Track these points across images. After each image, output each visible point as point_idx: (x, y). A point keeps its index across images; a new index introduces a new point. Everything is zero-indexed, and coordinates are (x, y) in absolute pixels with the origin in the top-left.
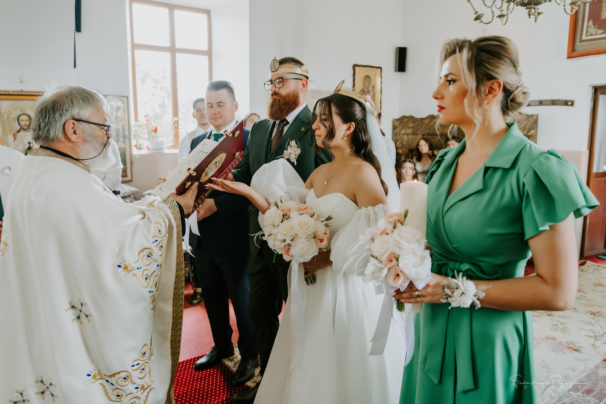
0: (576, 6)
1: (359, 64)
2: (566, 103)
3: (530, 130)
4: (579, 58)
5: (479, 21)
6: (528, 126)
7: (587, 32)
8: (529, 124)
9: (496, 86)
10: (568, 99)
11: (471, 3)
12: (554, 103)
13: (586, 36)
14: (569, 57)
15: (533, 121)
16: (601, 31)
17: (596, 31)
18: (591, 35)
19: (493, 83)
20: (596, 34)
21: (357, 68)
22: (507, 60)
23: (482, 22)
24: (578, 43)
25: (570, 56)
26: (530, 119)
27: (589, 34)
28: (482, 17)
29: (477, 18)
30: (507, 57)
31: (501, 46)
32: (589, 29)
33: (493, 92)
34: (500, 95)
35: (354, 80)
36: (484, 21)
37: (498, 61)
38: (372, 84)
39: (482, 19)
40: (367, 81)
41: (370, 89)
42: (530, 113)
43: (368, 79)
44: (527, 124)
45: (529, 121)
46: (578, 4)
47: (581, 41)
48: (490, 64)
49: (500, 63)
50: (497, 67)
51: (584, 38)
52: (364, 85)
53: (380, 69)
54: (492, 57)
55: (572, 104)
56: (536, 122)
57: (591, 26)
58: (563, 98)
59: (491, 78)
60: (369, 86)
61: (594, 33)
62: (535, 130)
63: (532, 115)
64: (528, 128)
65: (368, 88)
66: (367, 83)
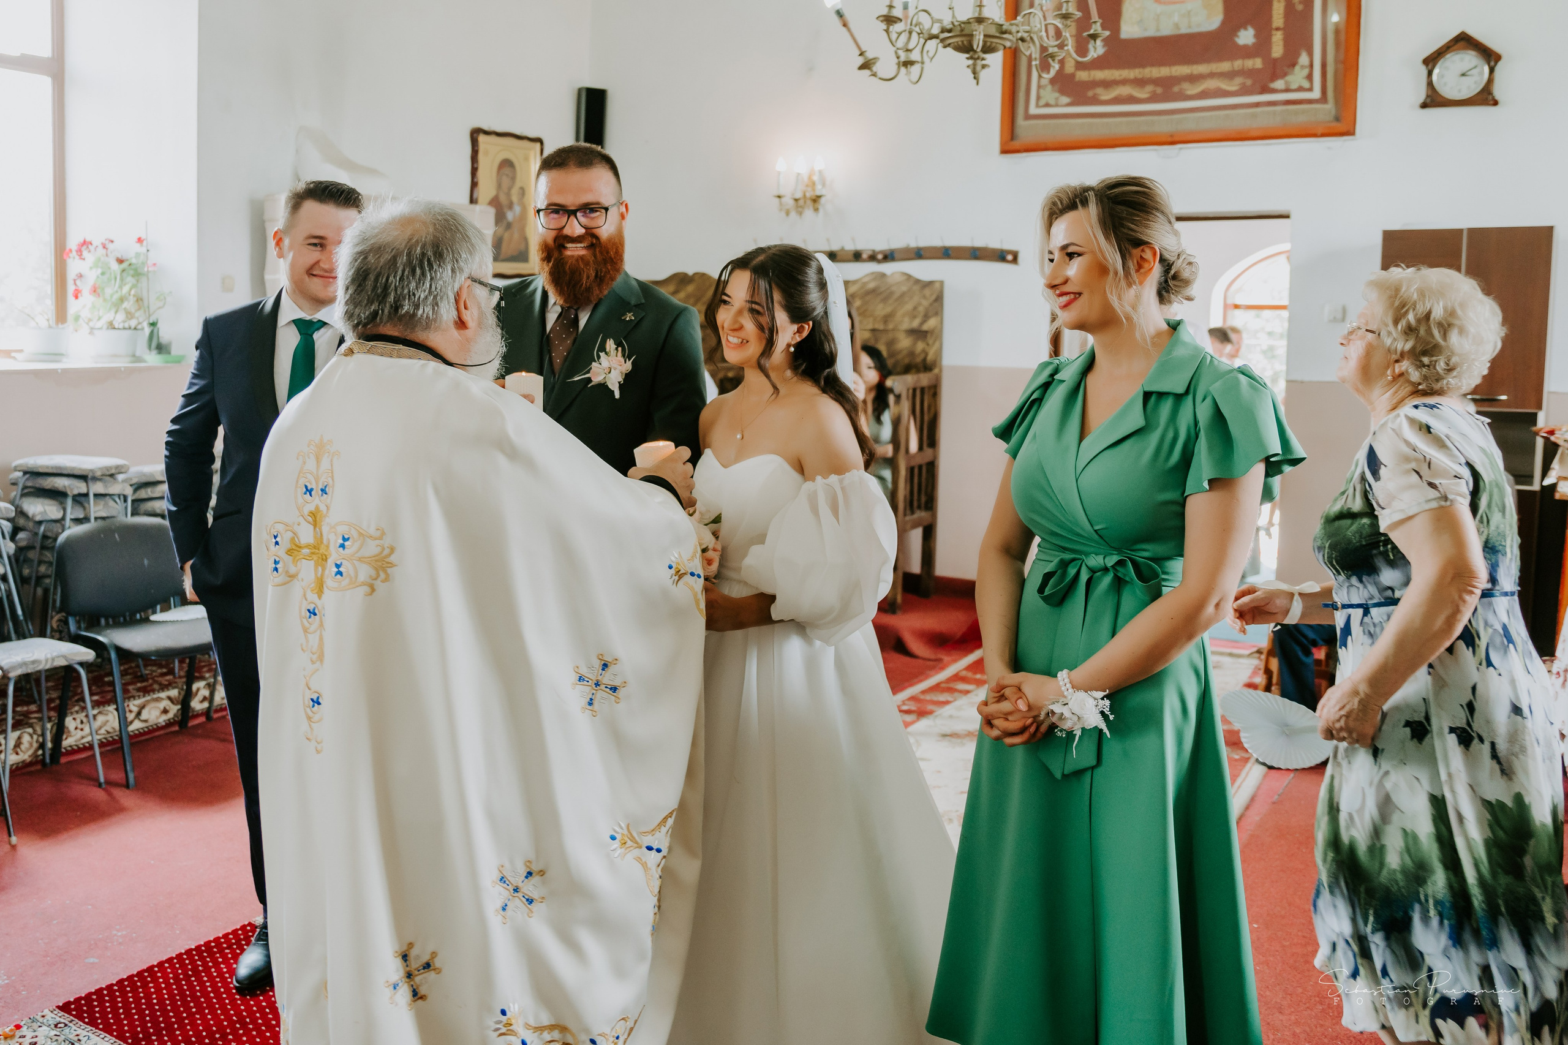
0: (1056, 61)
1: (486, 128)
2: (1001, 256)
3: (926, 317)
4: (1025, 154)
5: (867, 72)
6: (921, 309)
7: (1038, 98)
8: (925, 303)
9: (1148, 255)
10: (1006, 246)
11: (849, 30)
12: (976, 254)
13: (1037, 106)
14: (1005, 151)
15: (934, 297)
16: (1065, 100)
17: (1057, 99)
18: (1047, 105)
19: (1143, 251)
20: (1057, 105)
21: (482, 138)
22: (1158, 214)
23: (874, 75)
24: (1020, 121)
25: (1006, 148)
26: (927, 292)
27: (1042, 102)
28: (874, 63)
29: (866, 66)
30: (1157, 209)
31: (1144, 193)
32: (1041, 91)
33: (1146, 265)
34: (1157, 271)
35: (474, 171)
36: (880, 74)
37: (1146, 217)
38: (518, 184)
39: (874, 69)
40: (507, 175)
41: (515, 199)
42: (925, 277)
43: (507, 170)
44: (919, 304)
45: (924, 297)
46: (1060, 58)
47: (1028, 117)
48: (1133, 222)
49: (1149, 220)
50: (1147, 227)
51: (1033, 110)
52: (499, 186)
53: (538, 145)
54: (1137, 212)
55: (1015, 260)
56: (939, 299)
57: (1046, 86)
58: (995, 244)
59: (1139, 243)
60: (510, 189)
61: (1052, 102)
62: (939, 318)
63: (931, 283)
64: (922, 314)
65: (508, 194)
66: (506, 182)
